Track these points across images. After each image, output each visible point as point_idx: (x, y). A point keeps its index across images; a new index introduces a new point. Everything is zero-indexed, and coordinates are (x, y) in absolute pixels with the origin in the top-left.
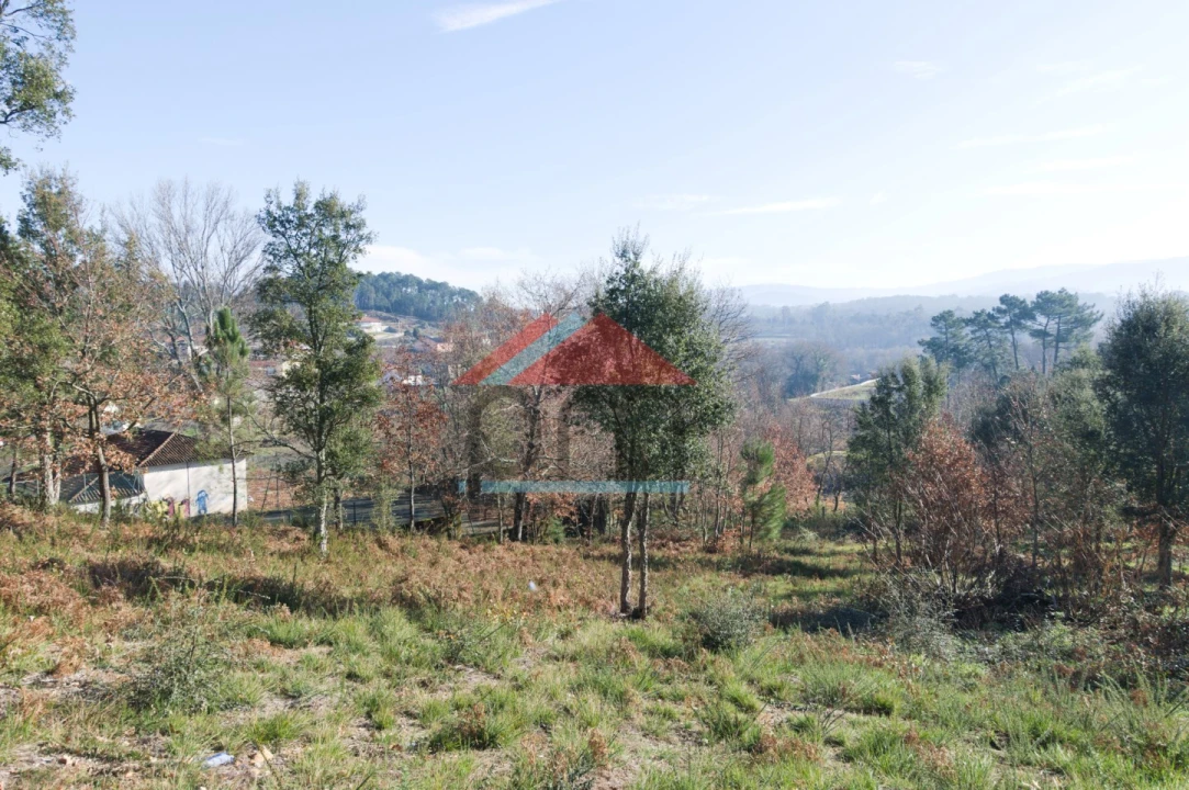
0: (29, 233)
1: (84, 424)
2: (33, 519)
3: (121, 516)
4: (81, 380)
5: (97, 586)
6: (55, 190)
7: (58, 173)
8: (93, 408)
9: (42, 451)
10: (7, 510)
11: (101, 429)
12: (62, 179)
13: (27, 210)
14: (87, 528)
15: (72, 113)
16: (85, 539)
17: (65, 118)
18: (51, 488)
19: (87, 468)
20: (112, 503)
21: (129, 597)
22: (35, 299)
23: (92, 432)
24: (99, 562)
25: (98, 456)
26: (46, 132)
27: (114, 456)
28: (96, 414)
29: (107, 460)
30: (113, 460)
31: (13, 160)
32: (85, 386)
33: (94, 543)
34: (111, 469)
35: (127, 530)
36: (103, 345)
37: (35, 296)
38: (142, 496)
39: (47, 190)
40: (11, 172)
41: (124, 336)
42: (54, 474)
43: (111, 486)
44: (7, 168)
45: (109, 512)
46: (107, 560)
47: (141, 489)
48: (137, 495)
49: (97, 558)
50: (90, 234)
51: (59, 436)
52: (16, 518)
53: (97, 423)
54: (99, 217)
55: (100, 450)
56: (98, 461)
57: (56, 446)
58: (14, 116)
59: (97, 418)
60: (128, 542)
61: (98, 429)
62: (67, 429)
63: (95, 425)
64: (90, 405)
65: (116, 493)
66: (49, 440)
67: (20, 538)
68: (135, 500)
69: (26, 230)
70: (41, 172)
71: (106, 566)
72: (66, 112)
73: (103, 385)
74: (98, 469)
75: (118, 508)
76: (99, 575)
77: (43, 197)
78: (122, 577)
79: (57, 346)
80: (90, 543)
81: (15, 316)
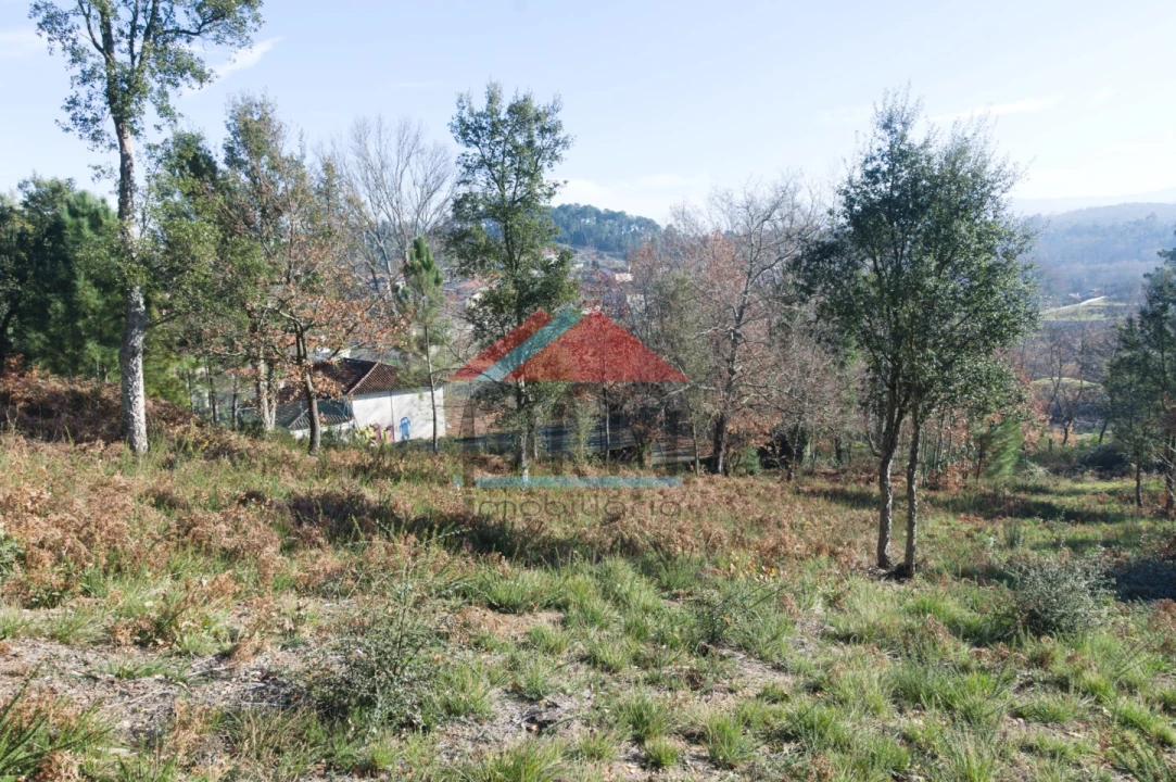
0: (235, 162)
1: (293, 351)
2: (249, 445)
3: (331, 442)
4: (288, 306)
5: (300, 524)
6: (256, 118)
7: (258, 99)
8: (300, 336)
9: (256, 377)
10: (224, 436)
11: (309, 356)
12: (262, 105)
13: (232, 137)
14: (296, 454)
15: (261, 19)
16: (294, 466)
17: (255, 25)
18: (267, 415)
19: (296, 394)
20: (322, 429)
21: (332, 539)
22: (241, 226)
23: (299, 359)
24: (303, 494)
25: (305, 383)
26: (238, 42)
27: (321, 383)
28: (303, 341)
29: (315, 387)
30: (320, 386)
31: (207, 71)
32: (291, 313)
33: (304, 470)
34: (318, 396)
35: (335, 456)
36: (307, 272)
37: (240, 222)
38: (351, 422)
39: (249, 117)
40: (206, 85)
41: (326, 264)
42: (269, 401)
43: (320, 413)
44: (201, 81)
45: (318, 438)
46: (311, 493)
47: (351, 415)
48: (347, 421)
49: (301, 489)
50: (290, 160)
51: (271, 364)
52: (233, 444)
53: (305, 350)
54: (298, 143)
55: (308, 377)
56: (307, 388)
57: (270, 374)
58: (207, 27)
59: (304, 345)
60: (335, 470)
61: (305, 356)
62: (276, 357)
63: (302, 353)
64: (296, 331)
65: (324, 419)
66: (263, 367)
67: (234, 464)
68: (345, 426)
69: (232, 160)
70: (243, 99)
71: (309, 500)
72: (256, 19)
73: (308, 313)
74: (307, 396)
75: (329, 434)
76: (302, 508)
77: (246, 124)
78: (325, 513)
79: (259, 269)
80: (300, 470)
81: (217, 238)
